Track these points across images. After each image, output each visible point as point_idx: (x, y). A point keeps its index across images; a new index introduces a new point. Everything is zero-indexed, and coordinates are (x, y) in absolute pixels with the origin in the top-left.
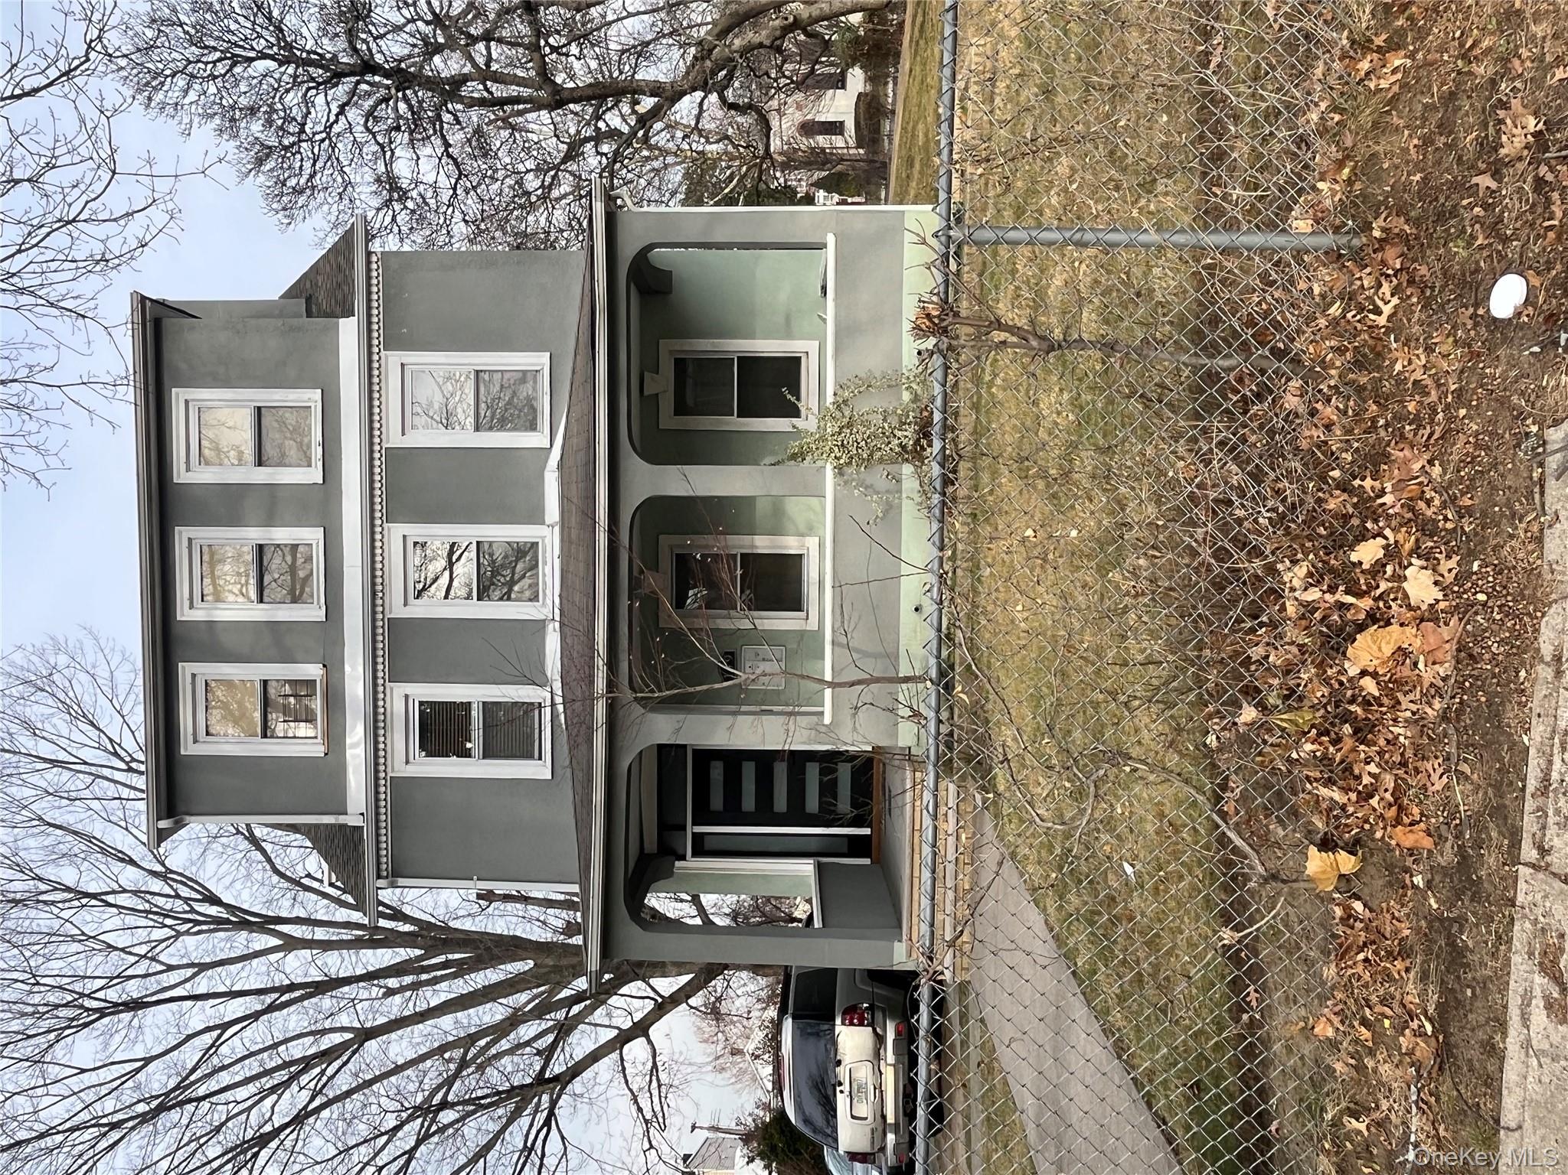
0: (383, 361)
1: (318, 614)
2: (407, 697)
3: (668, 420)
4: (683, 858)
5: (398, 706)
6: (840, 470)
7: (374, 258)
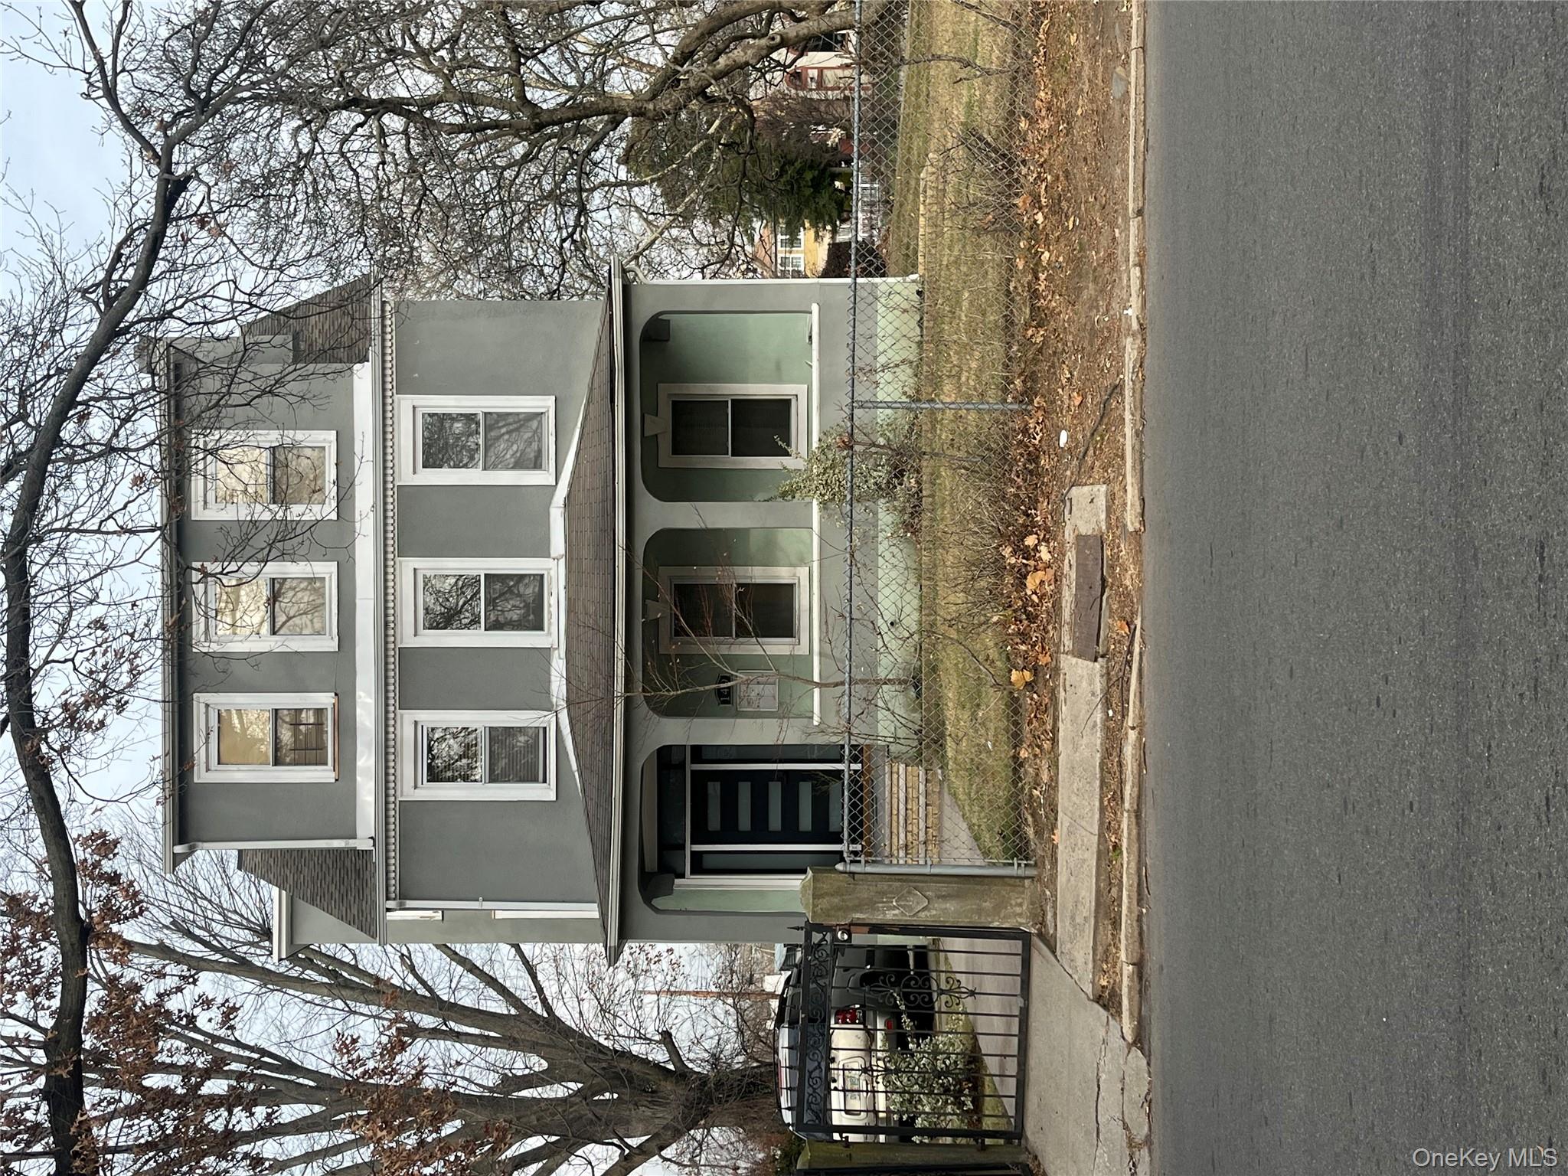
0: (396, 405)
1: (330, 644)
2: (416, 723)
3: (667, 458)
4: (682, 876)
5: (408, 732)
6: (824, 505)
7: (388, 308)
